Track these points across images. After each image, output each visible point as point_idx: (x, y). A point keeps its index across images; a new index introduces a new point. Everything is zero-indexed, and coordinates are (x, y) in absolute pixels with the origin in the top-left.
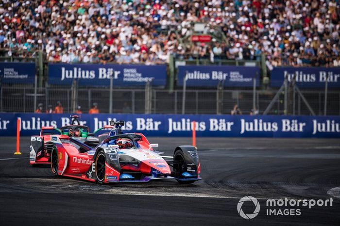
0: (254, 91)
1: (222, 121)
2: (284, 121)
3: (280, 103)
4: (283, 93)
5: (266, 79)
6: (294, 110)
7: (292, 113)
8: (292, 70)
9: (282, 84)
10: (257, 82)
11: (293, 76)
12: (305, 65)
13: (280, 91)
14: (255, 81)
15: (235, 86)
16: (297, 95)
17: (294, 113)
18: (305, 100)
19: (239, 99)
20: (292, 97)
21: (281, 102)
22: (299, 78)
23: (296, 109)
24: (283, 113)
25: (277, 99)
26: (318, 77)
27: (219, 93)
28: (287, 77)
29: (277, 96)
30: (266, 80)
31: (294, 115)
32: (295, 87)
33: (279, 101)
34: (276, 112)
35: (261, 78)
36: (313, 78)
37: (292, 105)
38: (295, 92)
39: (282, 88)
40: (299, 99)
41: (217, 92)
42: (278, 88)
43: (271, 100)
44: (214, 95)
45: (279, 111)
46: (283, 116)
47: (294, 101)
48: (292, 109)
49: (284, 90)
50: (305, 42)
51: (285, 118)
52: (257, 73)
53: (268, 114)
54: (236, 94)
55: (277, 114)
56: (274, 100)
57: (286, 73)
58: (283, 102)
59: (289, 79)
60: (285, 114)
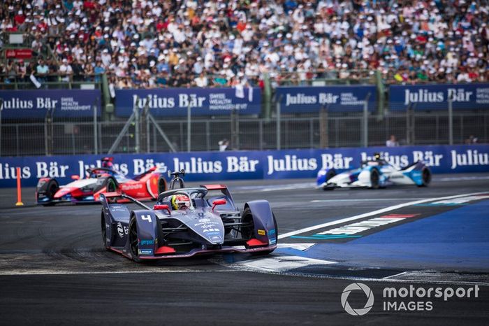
0: (95, 123)
1: (54, 165)
2: (136, 161)
3: (130, 137)
4: (133, 124)
5: (109, 105)
6: (148, 146)
7: (146, 150)
8: (143, 94)
9: (131, 112)
10: (98, 110)
11: (145, 100)
12: (160, 85)
13: (130, 122)
14: (95, 109)
15: (70, 117)
16: (151, 126)
17: (149, 150)
18: (162, 133)
19: (75, 135)
20: (146, 129)
21: (132, 136)
22: (153, 104)
23: (152, 144)
24: (135, 151)
25: (126, 132)
26: (177, 102)
27: (48, 126)
28: (137, 102)
29: (125, 129)
30: (109, 107)
31: (149, 153)
32: (149, 116)
33: (128, 135)
34: (125, 149)
35: (103, 104)
36: (172, 102)
37: (146, 139)
38: (148, 122)
39: (132, 117)
40: (155, 131)
41: (46, 124)
42: (127, 117)
43: (119, 133)
44: (41, 130)
45: (129, 149)
46: (134, 154)
47: (148, 134)
48: (146, 144)
49: (134, 120)
50: (159, 55)
51: (138, 157)
52: (98, 99)
53: (115, 152)
54: (70, 128)
55: (126, 152)
56: (122, 134)
57: (135, 97)
58: (134, 136)
59: (140, 105)
60: (138, 152)
